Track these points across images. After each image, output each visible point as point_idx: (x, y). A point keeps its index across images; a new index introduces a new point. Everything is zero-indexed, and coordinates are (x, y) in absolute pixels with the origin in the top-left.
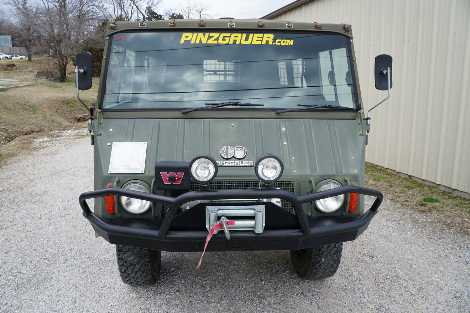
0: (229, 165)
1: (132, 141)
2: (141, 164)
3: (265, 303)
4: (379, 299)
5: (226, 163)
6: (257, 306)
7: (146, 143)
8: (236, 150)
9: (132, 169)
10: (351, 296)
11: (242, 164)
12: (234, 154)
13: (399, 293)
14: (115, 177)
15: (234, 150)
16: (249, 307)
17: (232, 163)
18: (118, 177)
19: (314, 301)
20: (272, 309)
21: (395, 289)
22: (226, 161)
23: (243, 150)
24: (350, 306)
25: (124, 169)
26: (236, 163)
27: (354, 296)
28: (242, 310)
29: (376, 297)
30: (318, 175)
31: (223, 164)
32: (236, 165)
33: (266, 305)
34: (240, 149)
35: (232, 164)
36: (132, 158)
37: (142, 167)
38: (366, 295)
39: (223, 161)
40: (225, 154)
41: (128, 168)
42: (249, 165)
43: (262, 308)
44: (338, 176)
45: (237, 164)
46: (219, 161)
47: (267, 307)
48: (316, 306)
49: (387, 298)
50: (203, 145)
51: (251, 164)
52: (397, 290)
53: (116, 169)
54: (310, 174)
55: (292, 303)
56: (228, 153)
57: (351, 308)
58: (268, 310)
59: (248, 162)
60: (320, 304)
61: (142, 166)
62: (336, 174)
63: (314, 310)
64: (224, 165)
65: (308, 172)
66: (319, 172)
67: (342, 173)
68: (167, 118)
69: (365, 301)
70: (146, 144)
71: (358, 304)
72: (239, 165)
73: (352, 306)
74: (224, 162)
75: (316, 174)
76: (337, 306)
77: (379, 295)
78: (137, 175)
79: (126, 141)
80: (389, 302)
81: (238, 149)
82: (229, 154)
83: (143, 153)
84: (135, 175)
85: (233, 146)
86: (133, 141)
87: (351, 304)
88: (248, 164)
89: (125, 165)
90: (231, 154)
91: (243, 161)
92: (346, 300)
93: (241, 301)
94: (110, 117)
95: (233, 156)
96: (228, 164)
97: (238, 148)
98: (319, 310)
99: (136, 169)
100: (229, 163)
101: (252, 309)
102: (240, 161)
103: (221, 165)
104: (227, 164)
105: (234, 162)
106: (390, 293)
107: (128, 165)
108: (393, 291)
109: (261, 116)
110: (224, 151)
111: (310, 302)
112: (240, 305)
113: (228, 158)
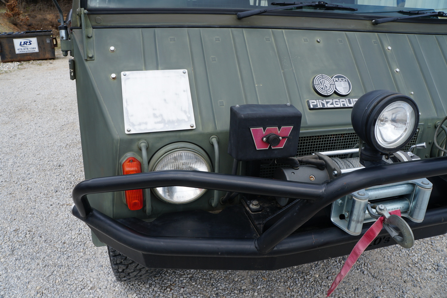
0: (332, 106)
1: (157, 69)
2: (185, 112)
3: (310, 280)
4: (430, 256)
5: (327, 103)
6: (304, 286)
7: (186, 71)
8: (336, 81)
9: (170, 122)
10: (398, 255)
11: (351, 104)
12: (336, 88)
13: (444, 244)
14: (139, 140)
16: (294, 290)
17: (337, 103)
18: (145, 140)
19: (363, 269)
20: (323, 288)
21: (436, 240)
22: (327, 100)
23: (346, 81)
24: (406, 269)
25: (156, 123)
26: (342, 103)
27: (401, 255)
28: (288, 295)
29: (425, 253)
32: (342, 106)
33: (313, 283)
34: (342, 80)
35: (336, 104)
36: (165, 100)
37: (189, 118)
38: (413, 252)
39: (323, 100)
40: (322, 88)
41: (163, 121)
43: (311, 288)
45: (344, 105)
46: (316, 100)
47: (315, 286)
48: (369, 274)
49: (436, 253)
50: (284, 73)
52: (439, 240)
53: (140, 124)
54: (438, 116)
56: (326, 87)
57: (408, 271)
58: (319, 290)
60: (373, 272)
61: (189, 116)
63: (371, 281)
64: (326, 106)
65: (434, 114)
68: (212, 26)
69: (416, 260)
70: (187, 74)
71: (412, 265)
72: (346, 106)
73: (407, 269)
74: (324, 102)
76: (392, 271)
77: (425, 249)
78: (181, 134)
79: (146, 69)
80: (442, 258)
81: (339, 80)
82: (328, 88)
83: (184, 91)
84: (178, 134)
85: (331, 74)
86: (160, 67)
87: (405, 266)
89: (155, 116)
90: (330, 87)
91: (351, 100)
92: (396, 261)
93: (280, 282)
94: (104, 24)
95: (335, 92)
96: (331, 104)
97: (338, 77)
98: (376, 280)
99: (179, 121)
100: (332, 104)
101: (300, 292)
102: (347, 100)
103: (321, 106)
104: (329, 106)
105: (338, 101)
106: (435, 246)
107: (161, 115)
108: (436, 242)
110: (319, 84)
111: (359, 270)
112: (282, 288)
113: (328, 94)
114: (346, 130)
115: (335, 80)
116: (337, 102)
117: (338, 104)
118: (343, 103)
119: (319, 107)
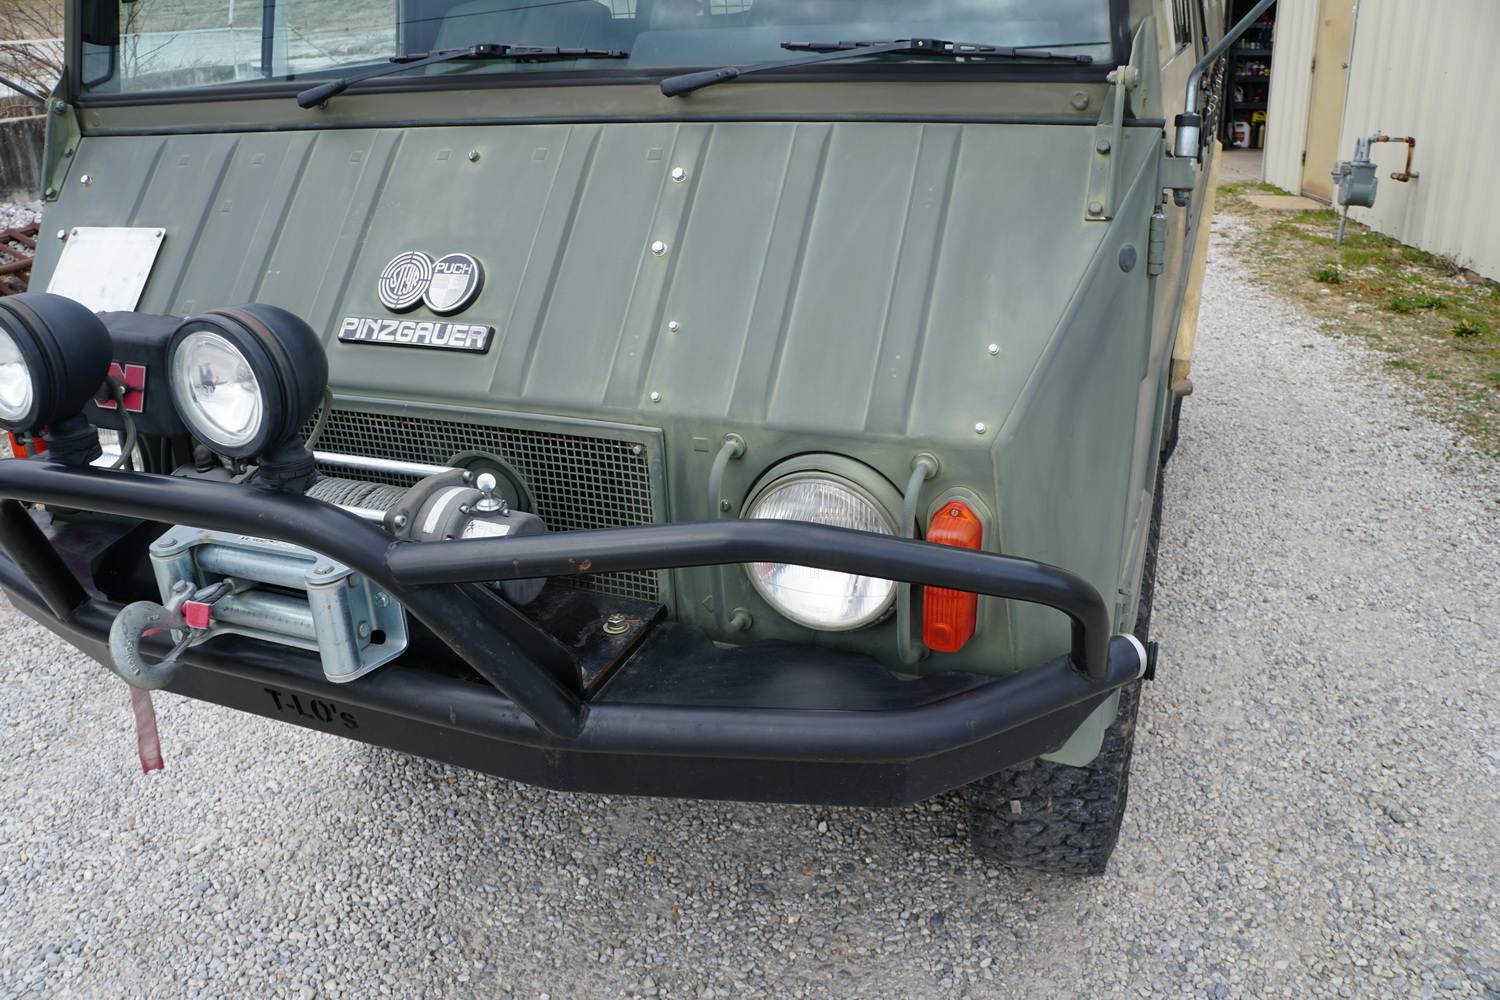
0: (390, 339)
1: (129, 224)
3: (758, 918)
5: (383, 328)
6: (719, 924)
7: (164, 231)
8: (441, 271)
11: (442, 337)
12: (427, 292)
15: (433, 269)
16: (683, 920)
17: (406, 331)
19: (959, 970)
20: (761, 955)
22: (386, 322)
23: (466, 272)
26: (419, 333)
28: (649, 922)
30: (768, 428)
31: (371, 331)
32: (415, 341)
33: (753, 929)
34: (458, 268)
35: (403, 335)
36: (103, 290)
39: (376, 321)
40: (392, 290)
42: (468, 345)
43: (730, 937)
44: (875, 441)
45: (422, 338)
46: (359, 318)
47: (752, 939)
51: (474, 341)
54: (730, 413)
55: (862, 951)
56: (405, 286)
58: (746, 953)
59: (467, 332)
62: (867, 428)
64: (374, 338)
65: (720, 404)
66: (781, 411)
67: (901, 430)
68: (264, 127)
70: (161, 238)
72: (426, 342)
74: (376, 327)
75: (757, 421)
79: (112, 224)
81: (448, 269)
82: (410, 287)
83: (140, 274)
85: (436, 251)
86: (135, 223)
88: (464, 340)
90: (414, 288)
91: (450, 326)
93: (676, 885)
94: (103, 127)
95: (421, 301)
96: (389, 334)
97: (450, 261)
100: (393, 333)
101: (691, 931)
102: (438, 326)
103: (363, 337)
104: (384, 337)
105: (414, 325)
109: (608, 108)
111: (941, 966)
112: (661, 901)
113: (399, 307)
114: (401, 407)
115: (438, 268)
116: (409, 328)
117: (406, 335)
118: (423, 333)
119: (357, 336)
